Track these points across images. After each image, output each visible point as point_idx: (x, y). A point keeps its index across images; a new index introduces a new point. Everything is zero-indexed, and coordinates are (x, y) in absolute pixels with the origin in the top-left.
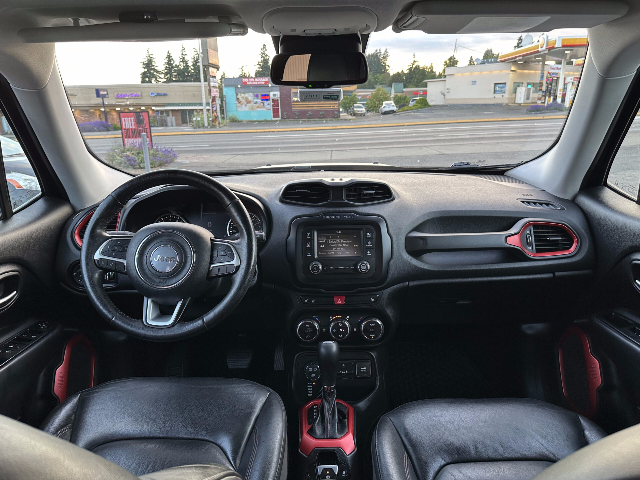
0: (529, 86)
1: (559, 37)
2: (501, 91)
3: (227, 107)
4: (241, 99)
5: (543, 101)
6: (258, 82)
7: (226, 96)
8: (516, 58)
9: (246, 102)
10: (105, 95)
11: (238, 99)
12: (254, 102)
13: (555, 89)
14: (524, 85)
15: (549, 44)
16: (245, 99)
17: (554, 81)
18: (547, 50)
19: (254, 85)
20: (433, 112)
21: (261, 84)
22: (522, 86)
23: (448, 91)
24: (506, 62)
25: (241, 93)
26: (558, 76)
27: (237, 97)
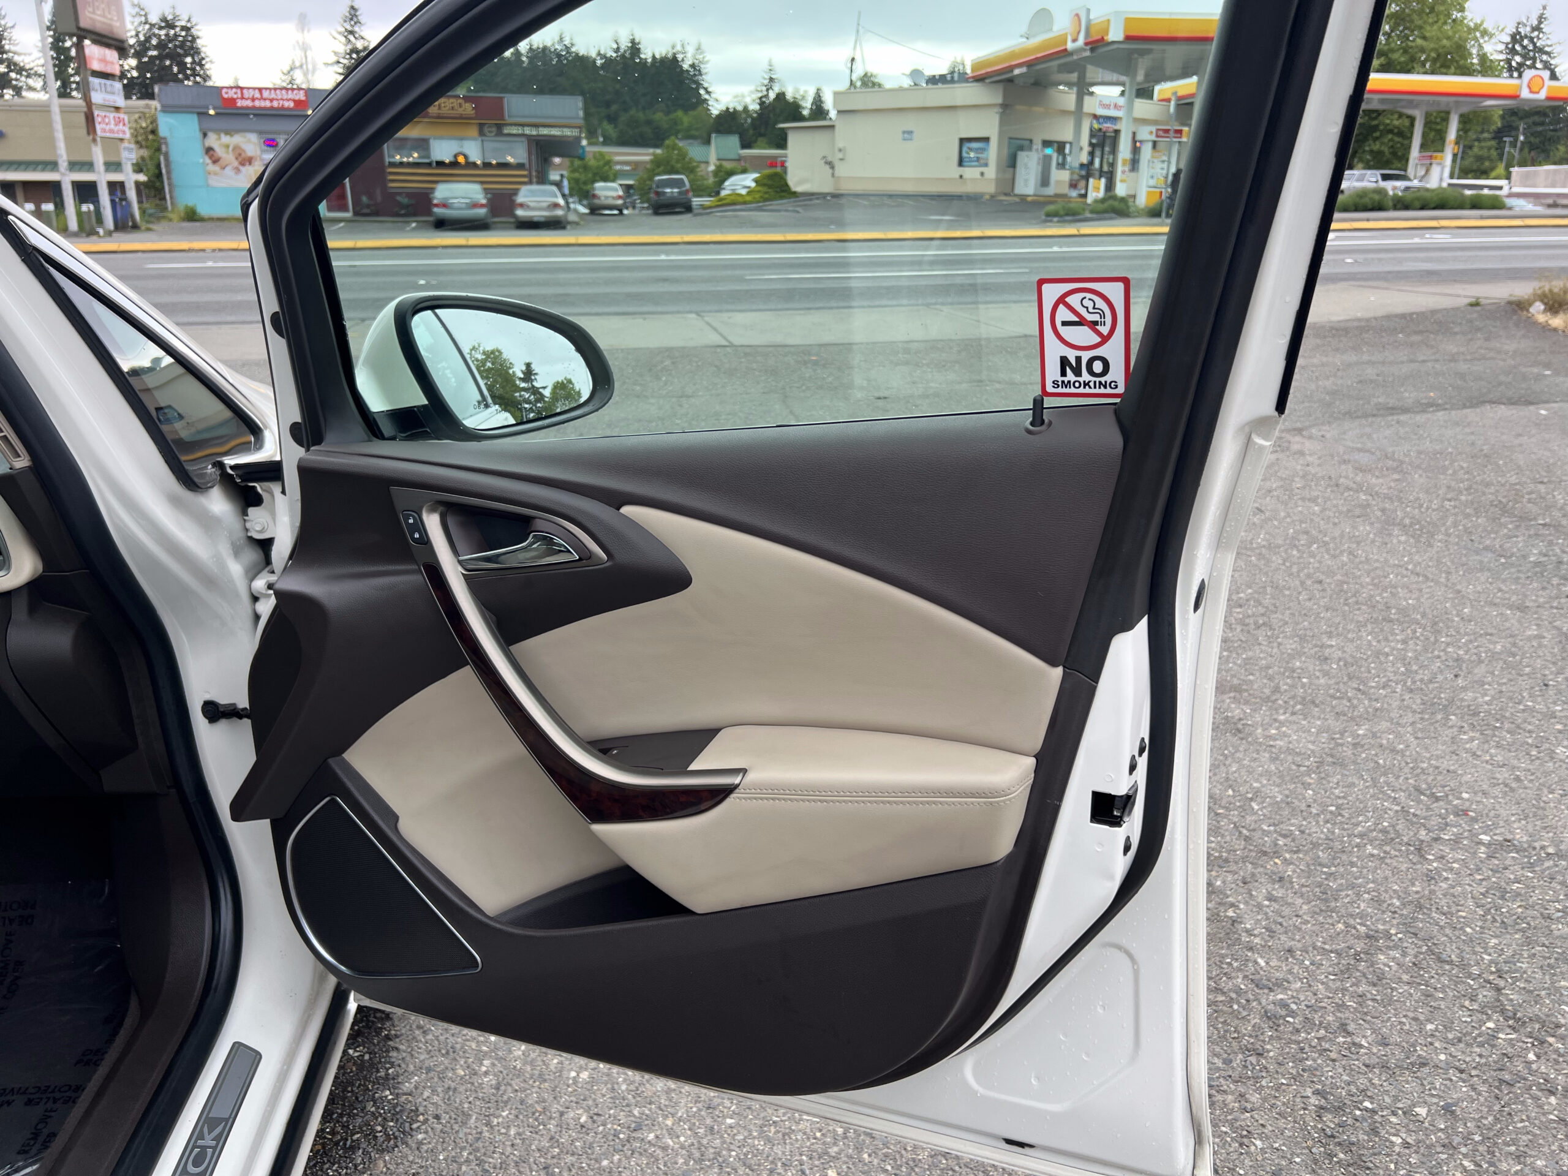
0: (1049, 151)
1: (1116, 13)
2: (978, 159)
3: (174, 175)
4: (219, 151)
5: (1083, 192)
6: (271, 100)
7: (169, 140)
8: (1012, 71)
9: (237, 159)
12: (262, 160)
13: (1111, 161)
14: (1034, 147)
15: (1093, 31)
16: (234, 148)
17: (1108, 142)
18: (1088, 47)
19: (260, 108)
20: (798, 212)
21: (283, 108)
22: (1030, 149)
23: (840, 155)
24: (987, 81)
25: (218, 131)
26: (1116, 127)
27: (207, 145)
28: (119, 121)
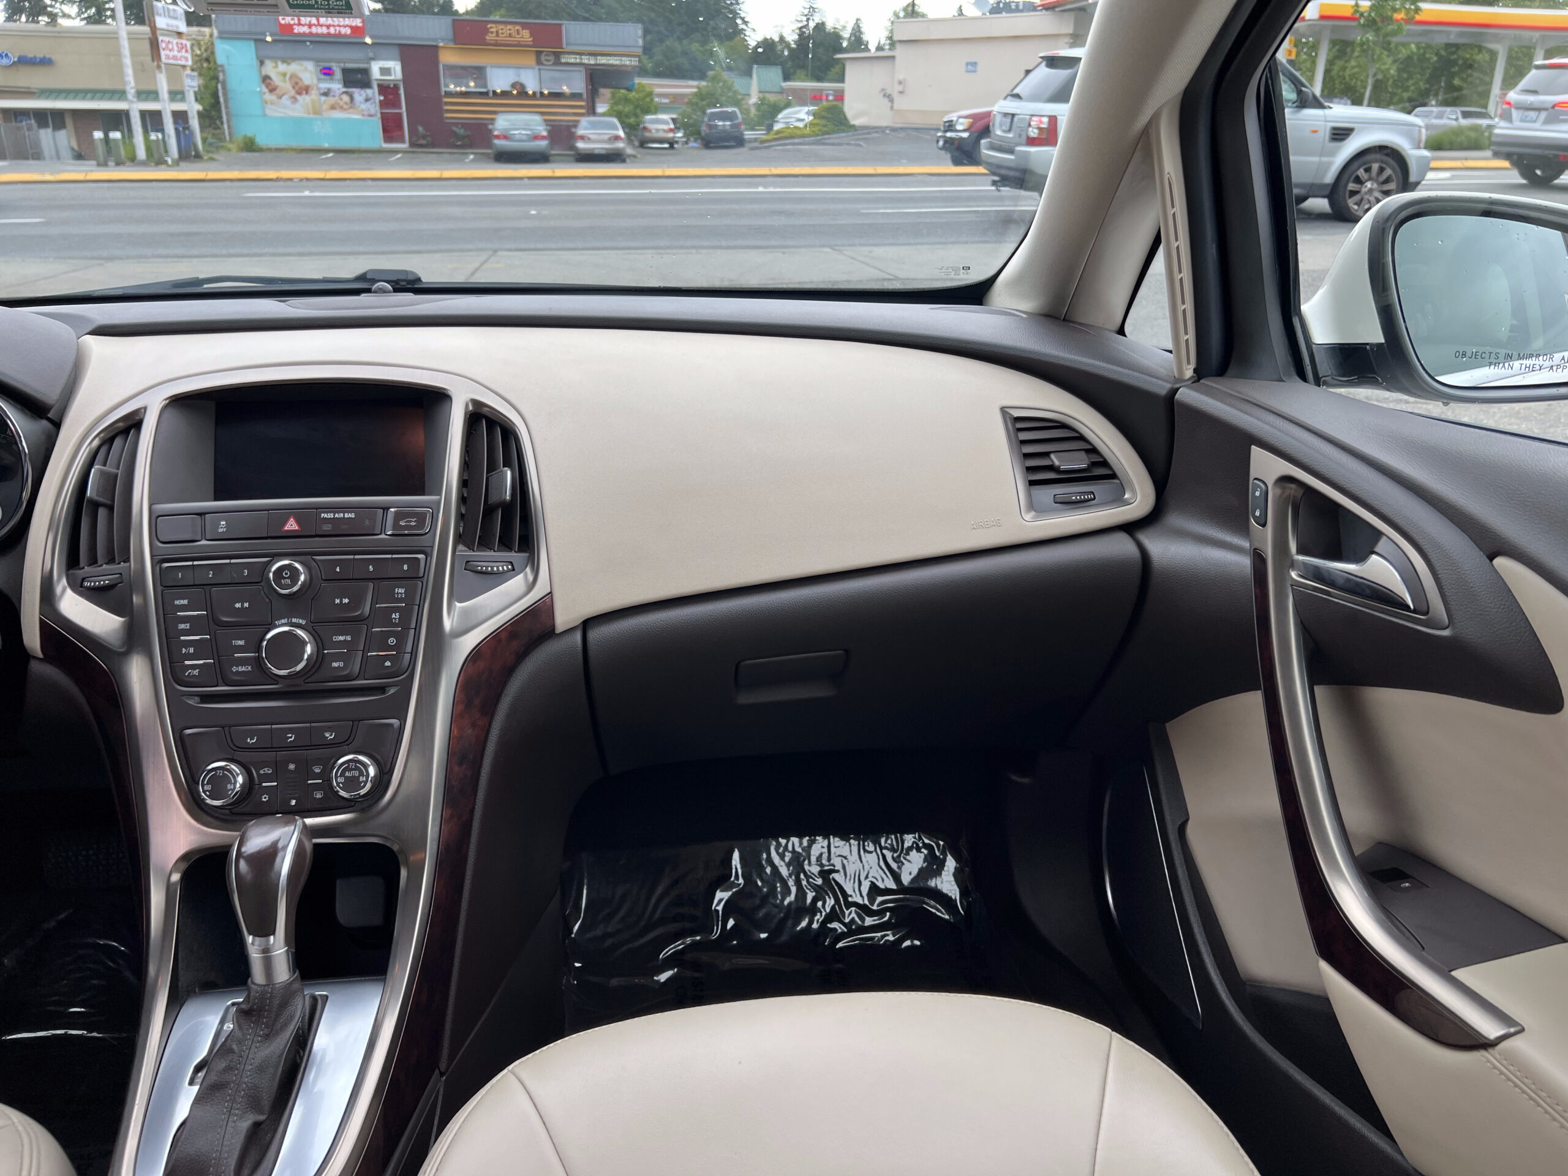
3: (230, 105)
4: (276, 80)
6: (328, 27)
7: (226, 67)
9: (294, 88)
11: (266, 79)
16: (291, 77)
19: (317, 35)
20: (860, 146)
21: (340, 35)
23: (900, 88)
25: (275, 59)
27: (263, 73)
28: (182, 47)
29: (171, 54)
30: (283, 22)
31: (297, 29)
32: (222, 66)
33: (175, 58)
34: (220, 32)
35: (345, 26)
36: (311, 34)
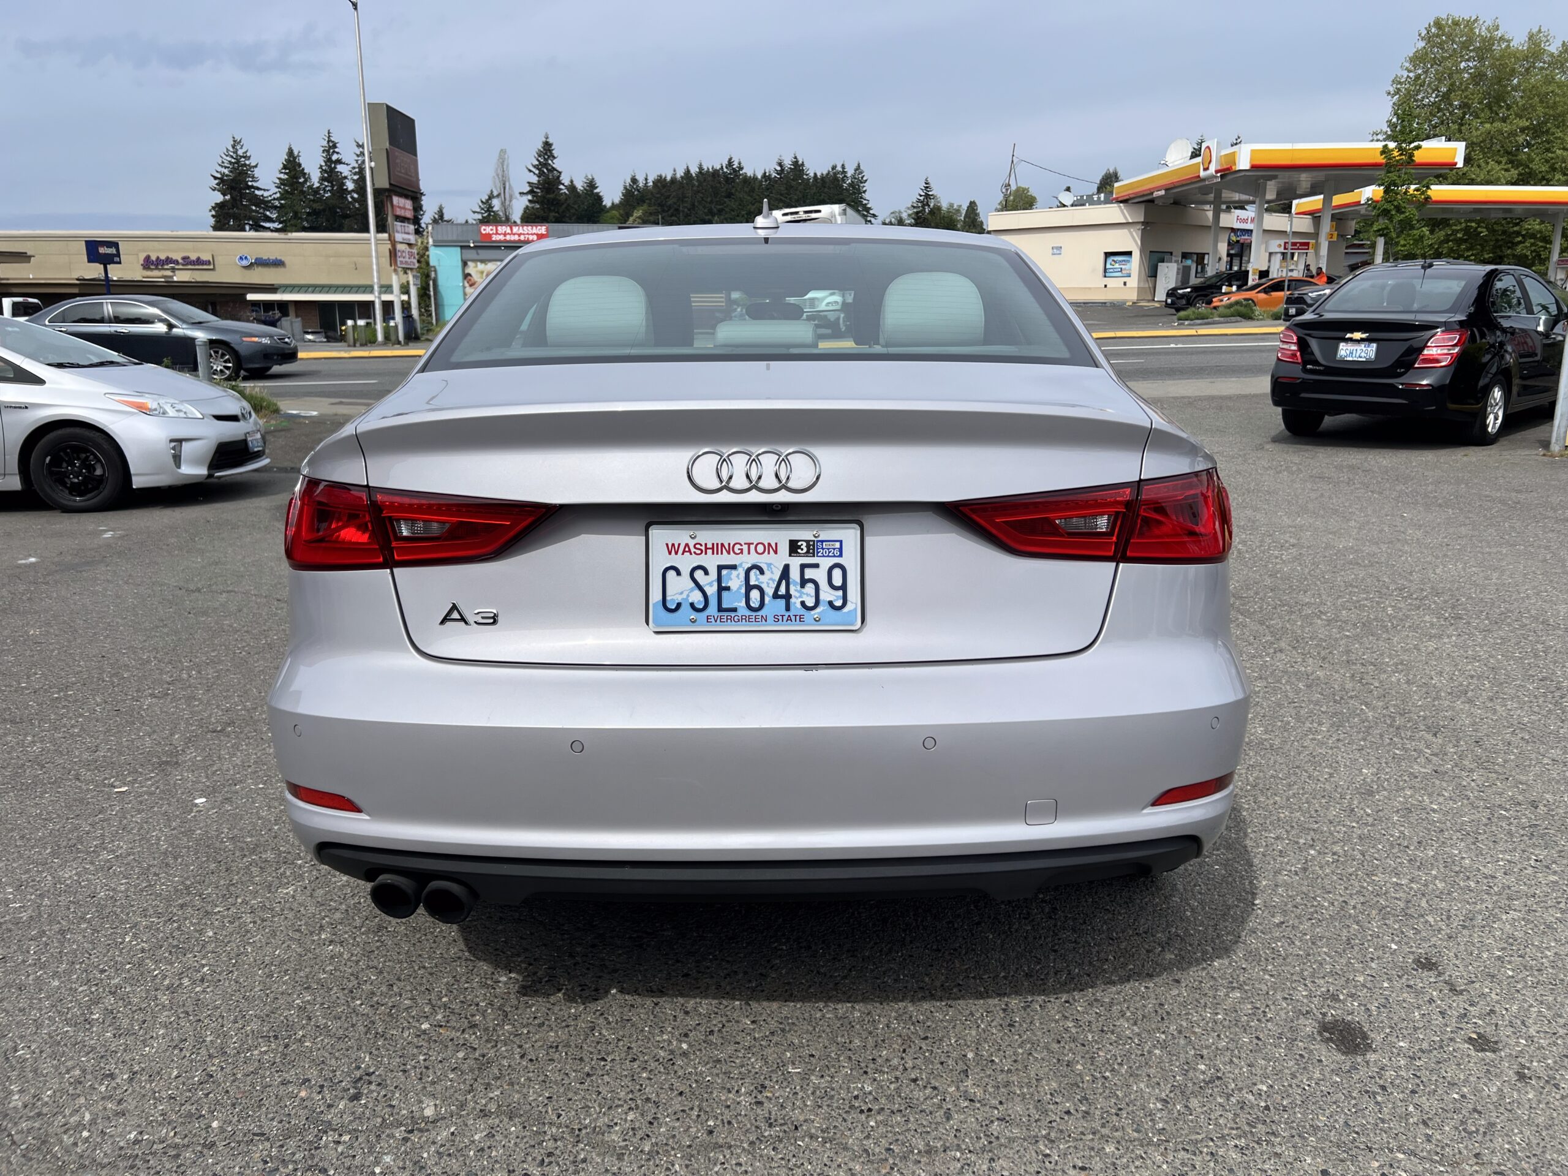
0: (1189, 262)
2: (1121, 271)
3: (439, 294)
4: (475, 276)
6: (519, 235)
7: (437, 268)
8: (1152, 193)
10: (112, 256)
11: (466, 276)
14: (1174, 259)
15: (1223, 161)
17: (1246, 250)
18: (1221, 175)
19: (510, 241)
21: (528, 241)
22: (1170, 260)
24: (1131, 202)
25: (475, 260)
27: (466, 272)
28: (411, 255)
29: (404, 260)
30: (484, 232)
31: (494, 238)
32: (434, 267)
33: (406, 263)
34: (434, 241)
35: (532, 234)
36: (506, 241)
